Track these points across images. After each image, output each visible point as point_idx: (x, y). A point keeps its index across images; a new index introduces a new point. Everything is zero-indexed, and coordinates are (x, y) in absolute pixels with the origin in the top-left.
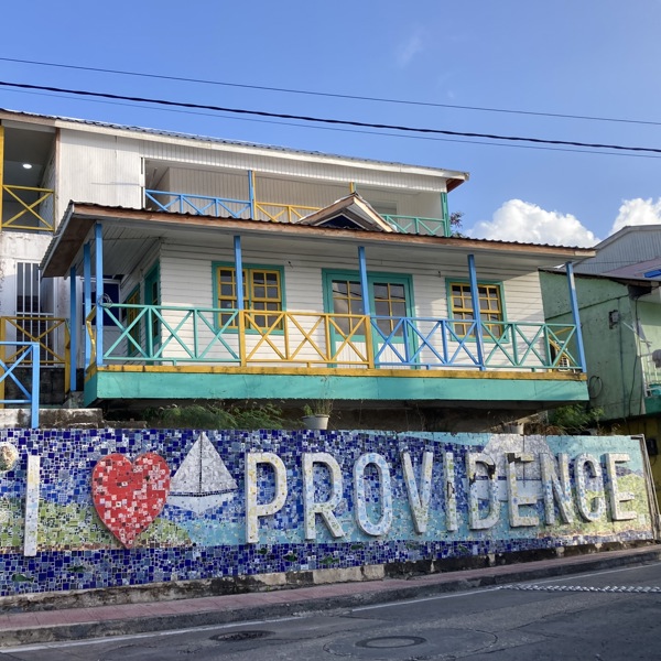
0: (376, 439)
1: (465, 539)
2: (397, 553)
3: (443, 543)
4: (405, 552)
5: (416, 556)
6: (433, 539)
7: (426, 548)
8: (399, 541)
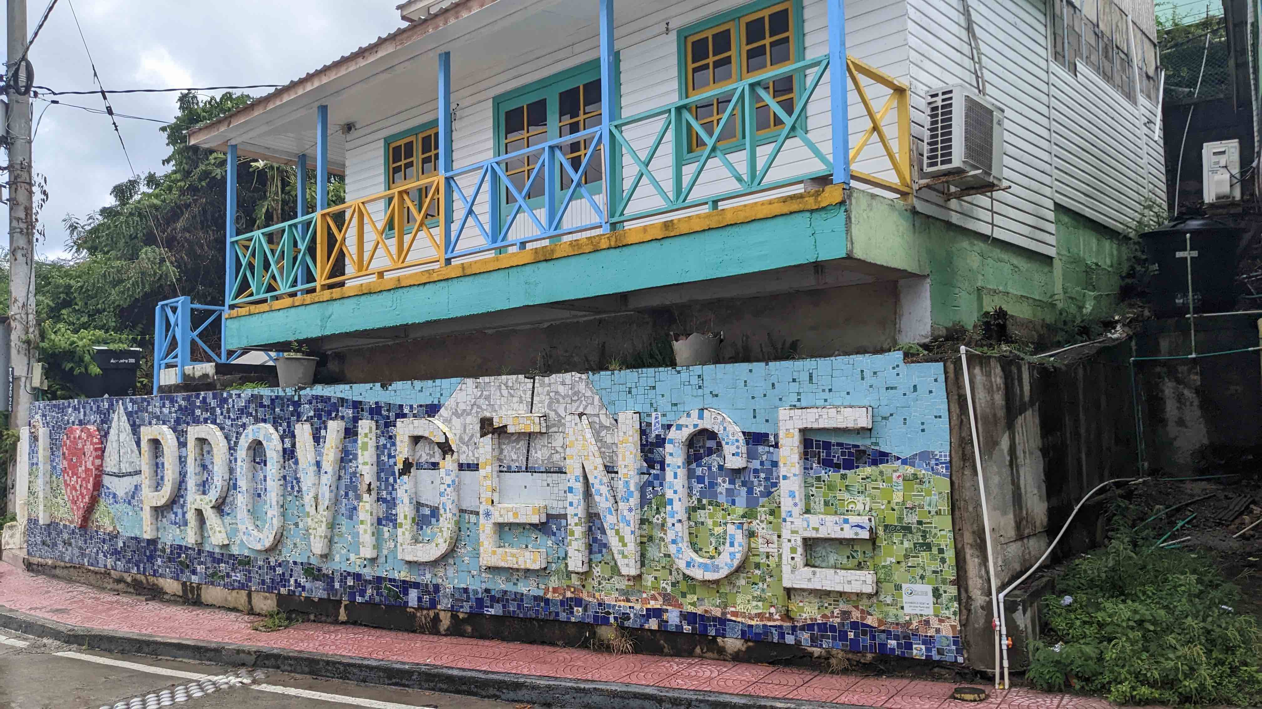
0: (272, 401)
1: (396, 576)
2: (292, 581)
3: (357, 577)
4: (302, 581)
5: (317, 591)
6: (344, 567)
7: (332, 580)
8: (295, 563)
